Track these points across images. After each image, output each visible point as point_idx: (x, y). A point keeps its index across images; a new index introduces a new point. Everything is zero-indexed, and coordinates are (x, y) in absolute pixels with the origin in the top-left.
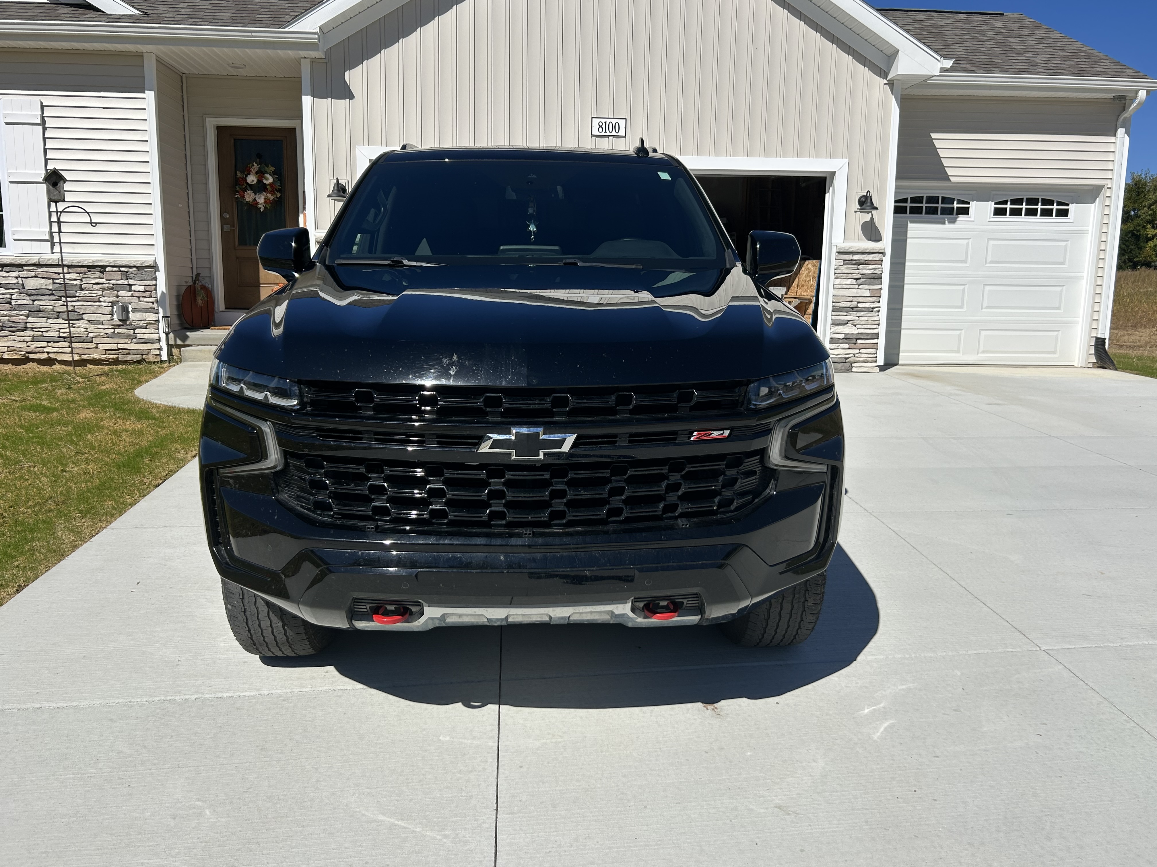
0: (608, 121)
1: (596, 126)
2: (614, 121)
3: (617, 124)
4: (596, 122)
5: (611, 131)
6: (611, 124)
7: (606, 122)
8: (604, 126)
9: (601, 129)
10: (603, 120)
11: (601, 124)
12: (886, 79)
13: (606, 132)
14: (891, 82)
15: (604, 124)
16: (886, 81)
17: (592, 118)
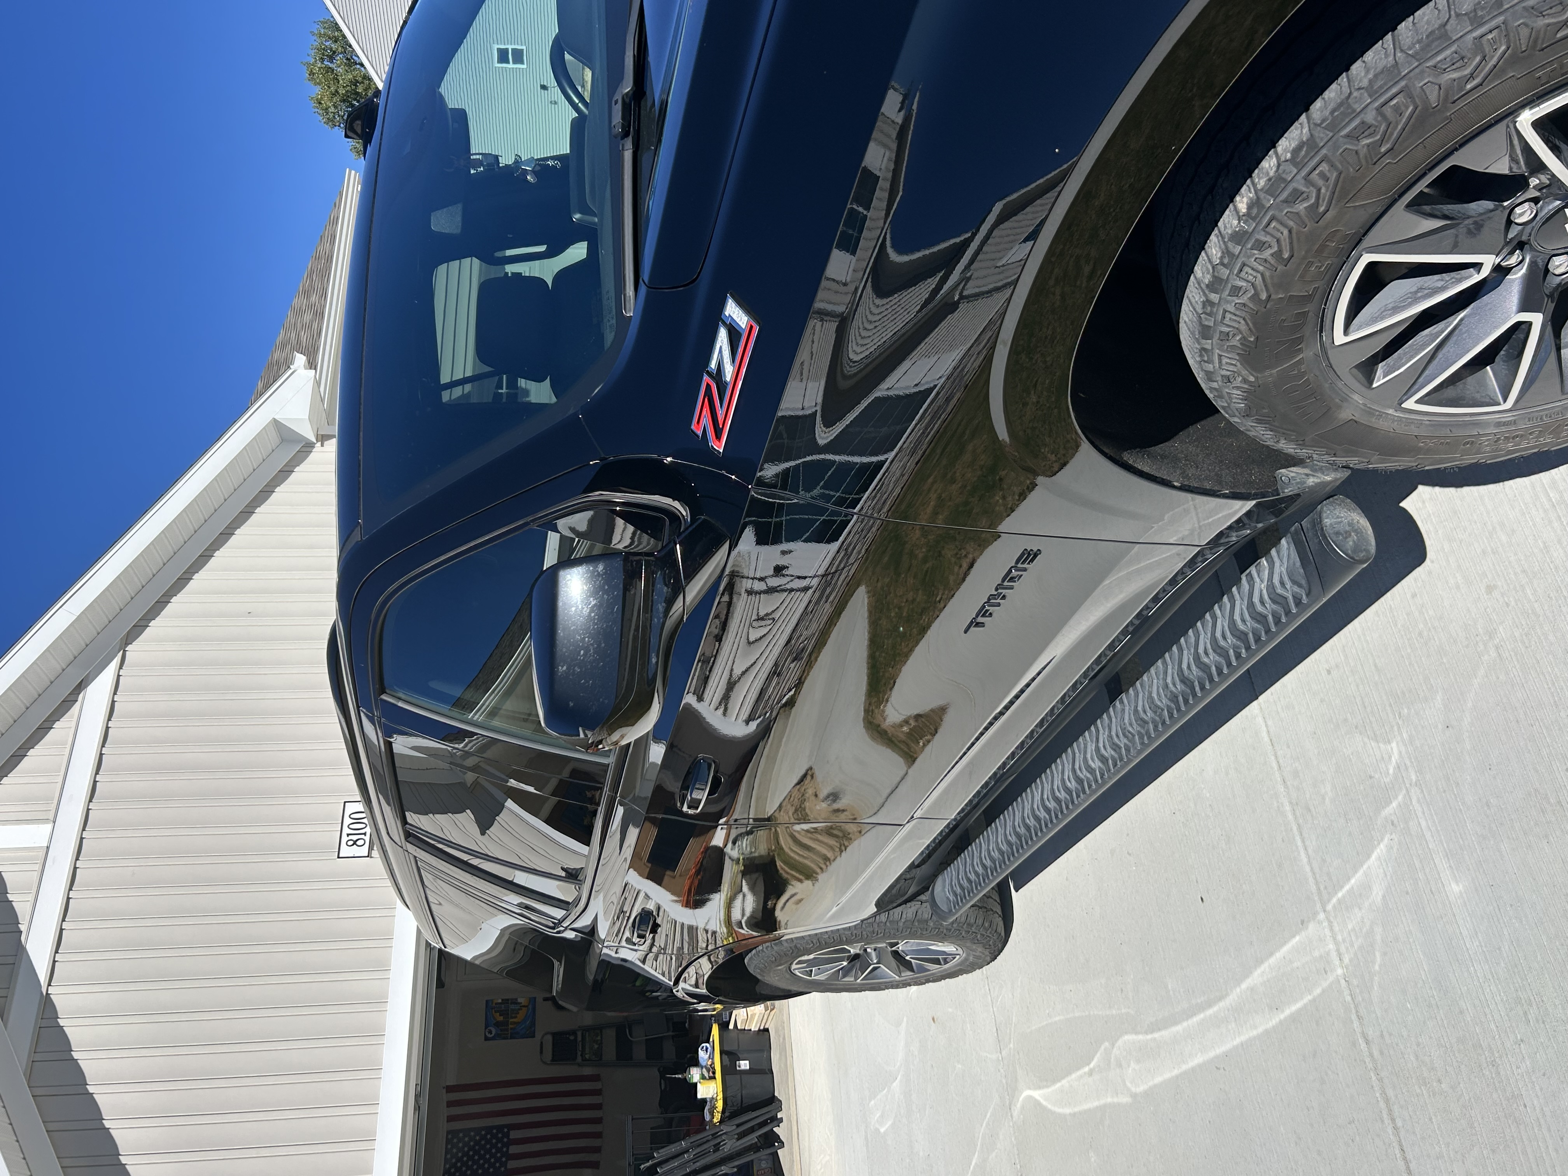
0: (346, 831)
1: (355, 851)
2: (347, 821)
3: (353, 816)
4: (345, 851)
5: (363, 826)
6: (351, 826)
7: (348, 835)
8: (355, 838)
9: (360, 843)
10: (345, 838)
11: (351, 843)
12: (315, 444)
13: (365, 834)
14: (320, 437)
15: (351, 837)
16: (319, 444)
17: (339, 857)
